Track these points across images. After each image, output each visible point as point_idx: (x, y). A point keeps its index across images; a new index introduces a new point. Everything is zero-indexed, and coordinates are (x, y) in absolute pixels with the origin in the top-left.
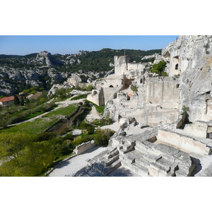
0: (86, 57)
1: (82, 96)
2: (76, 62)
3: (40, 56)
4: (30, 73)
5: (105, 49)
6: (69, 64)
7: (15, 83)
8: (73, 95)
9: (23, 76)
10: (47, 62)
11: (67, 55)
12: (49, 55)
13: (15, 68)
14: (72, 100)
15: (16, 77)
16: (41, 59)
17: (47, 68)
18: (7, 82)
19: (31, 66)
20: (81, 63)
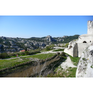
0: (67, 38)
1: (61, 50)
2: (62, 40)
3: (47, 37)
4: (42, 43)
5: (76, 35)
6: (59, 41)
7: (35, 47)
8: (55, 49)
9: (39, 45)
10: (50, 40)
11: (58, 38)
12: (51, 37)
13: (37, 41)
14: (53, 51)
15: (36, 45)
16: (47, 38)
17: (49, 42)
18: (32, 46)
19: (43, 41)
20: (64, 41)
